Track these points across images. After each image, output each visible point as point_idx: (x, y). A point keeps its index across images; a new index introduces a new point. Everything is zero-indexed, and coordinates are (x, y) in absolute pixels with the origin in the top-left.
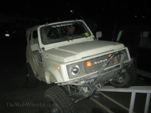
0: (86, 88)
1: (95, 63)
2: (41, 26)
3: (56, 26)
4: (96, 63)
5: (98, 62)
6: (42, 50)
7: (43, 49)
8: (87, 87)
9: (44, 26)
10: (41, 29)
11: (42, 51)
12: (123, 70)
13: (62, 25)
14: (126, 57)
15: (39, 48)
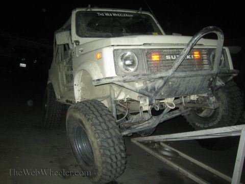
0: (145, 100)
1: (168, 57)
2: (78, 10)
3: (104, 14)
4: (170, 58)
5: (173, 57)
6: (75, 44)
7: (77, 42)
8: (149, 96)
9: (84, 10)
10: (78, 14)
11: (75, 46)
12: (219, 81)
13: (114, 15)
14: (224, 63)
15: (69, 38)
